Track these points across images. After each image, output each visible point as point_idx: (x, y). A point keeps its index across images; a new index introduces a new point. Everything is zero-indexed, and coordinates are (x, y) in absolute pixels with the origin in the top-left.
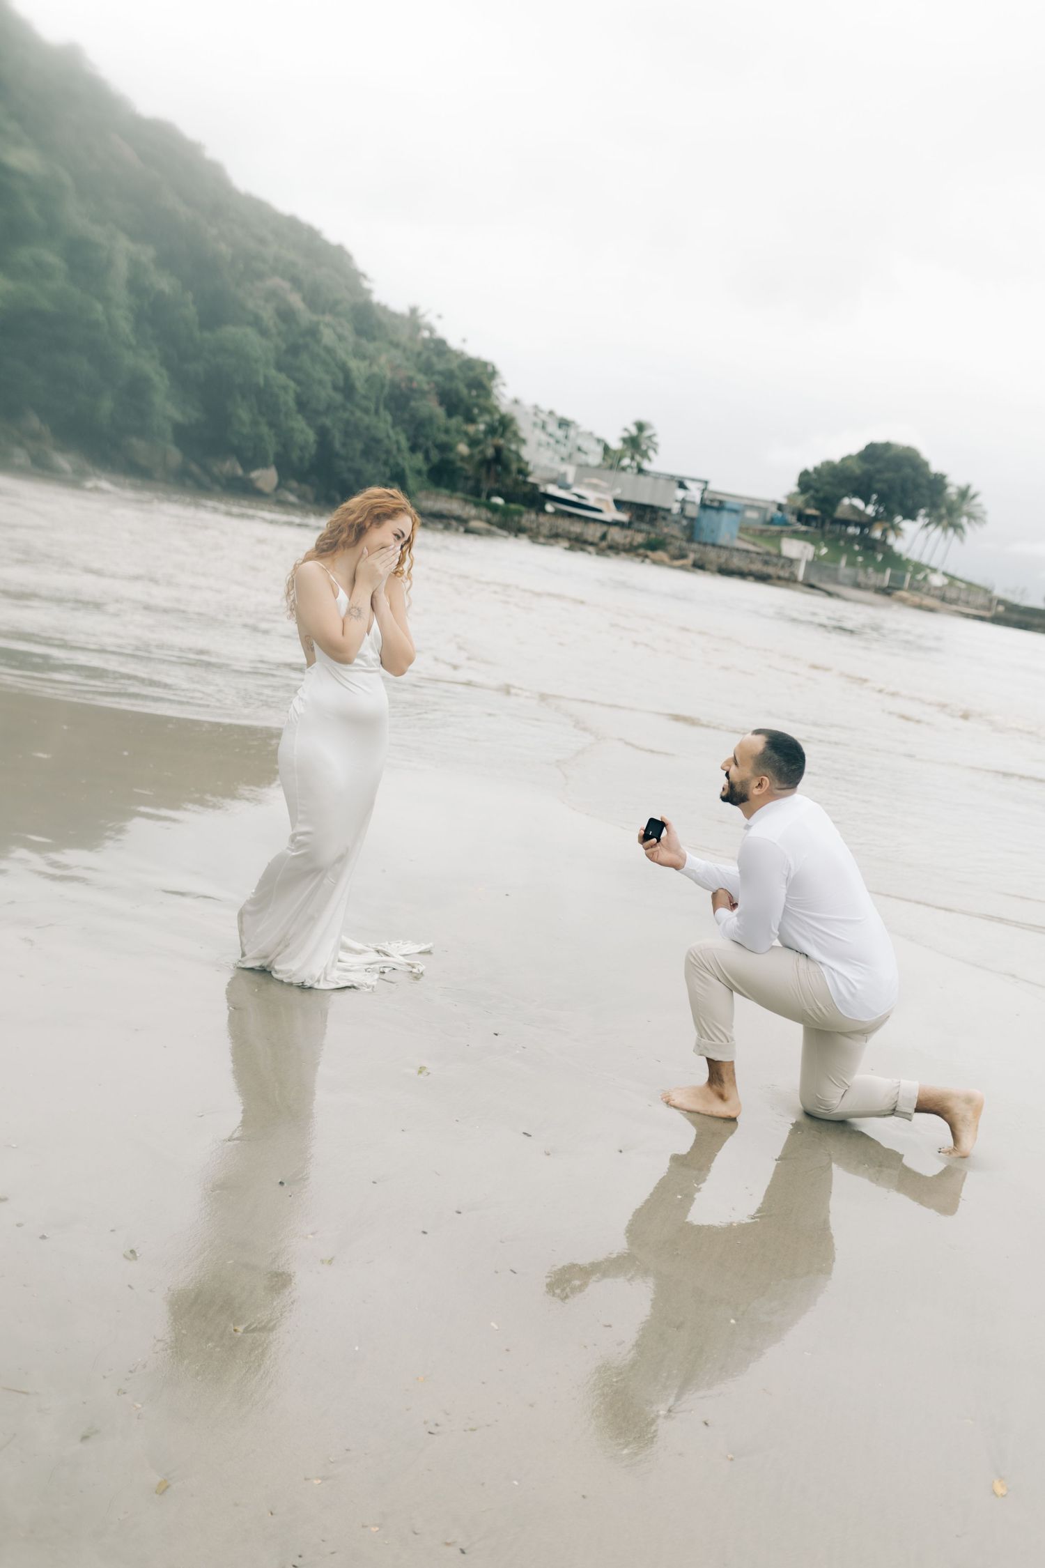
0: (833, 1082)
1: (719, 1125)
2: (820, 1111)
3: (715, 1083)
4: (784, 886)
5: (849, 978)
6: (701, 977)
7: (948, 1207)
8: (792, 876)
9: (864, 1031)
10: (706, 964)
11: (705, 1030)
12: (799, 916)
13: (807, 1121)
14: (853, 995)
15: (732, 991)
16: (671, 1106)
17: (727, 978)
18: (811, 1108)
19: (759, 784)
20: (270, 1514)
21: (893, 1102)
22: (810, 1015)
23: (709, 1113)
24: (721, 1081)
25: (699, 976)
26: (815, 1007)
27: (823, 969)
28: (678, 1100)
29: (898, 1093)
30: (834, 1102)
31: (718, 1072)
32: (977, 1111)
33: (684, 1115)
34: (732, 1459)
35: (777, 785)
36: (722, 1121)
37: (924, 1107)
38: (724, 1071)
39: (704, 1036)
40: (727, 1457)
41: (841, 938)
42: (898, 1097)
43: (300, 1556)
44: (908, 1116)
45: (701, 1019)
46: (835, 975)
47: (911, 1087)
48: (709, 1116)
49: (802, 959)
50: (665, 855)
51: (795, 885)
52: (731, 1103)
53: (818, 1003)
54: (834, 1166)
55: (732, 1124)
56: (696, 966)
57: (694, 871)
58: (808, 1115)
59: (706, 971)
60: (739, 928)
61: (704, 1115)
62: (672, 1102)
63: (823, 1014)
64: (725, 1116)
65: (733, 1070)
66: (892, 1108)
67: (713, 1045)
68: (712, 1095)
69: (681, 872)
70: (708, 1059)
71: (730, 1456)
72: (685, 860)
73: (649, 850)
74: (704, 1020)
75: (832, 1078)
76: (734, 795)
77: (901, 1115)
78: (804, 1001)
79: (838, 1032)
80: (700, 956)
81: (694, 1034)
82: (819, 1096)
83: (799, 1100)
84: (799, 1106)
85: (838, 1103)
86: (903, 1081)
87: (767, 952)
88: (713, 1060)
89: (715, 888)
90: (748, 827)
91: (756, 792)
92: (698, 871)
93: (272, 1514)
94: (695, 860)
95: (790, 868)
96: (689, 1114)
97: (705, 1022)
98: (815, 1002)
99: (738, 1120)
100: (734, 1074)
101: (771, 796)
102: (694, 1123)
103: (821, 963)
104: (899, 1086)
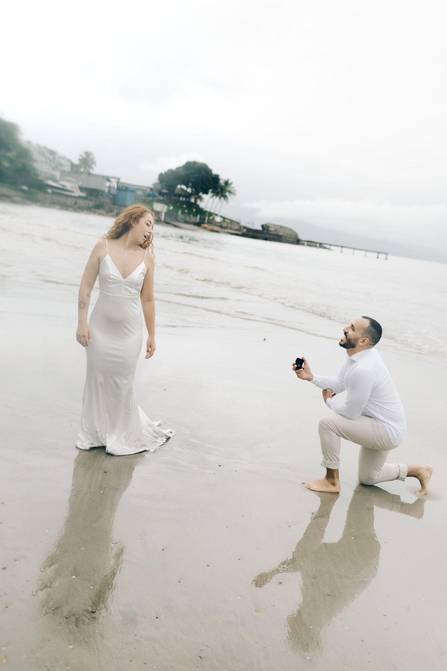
0: (376, 469)
1: (332, 496)
2: (369, 482)
3: (330, 478)
11: (328, 456)
12: (373, 401)
19: (363, 341)
21: (397, 474)
23: (329, 491)
24: (333, 477)
35: (371, 343)
36: (334, 494)
38: (334, 473)
42: (400, 472)
44: (403, 479)
48: (329, 493)
49: (374, 420)
50: (305, 375)
52: (337, 486)
55: (337, 495)
58: (362, 484)
59: (331, 431)
61: (326, 492)
64: (334, 492)
65: (338, 472)
67: (331, 463)
68: (328, 483)
70: (327, 468)
75: (376, 468)
77: (401, 479)
91: (361, 344)
99: (340, 493)
104: (400, 467)
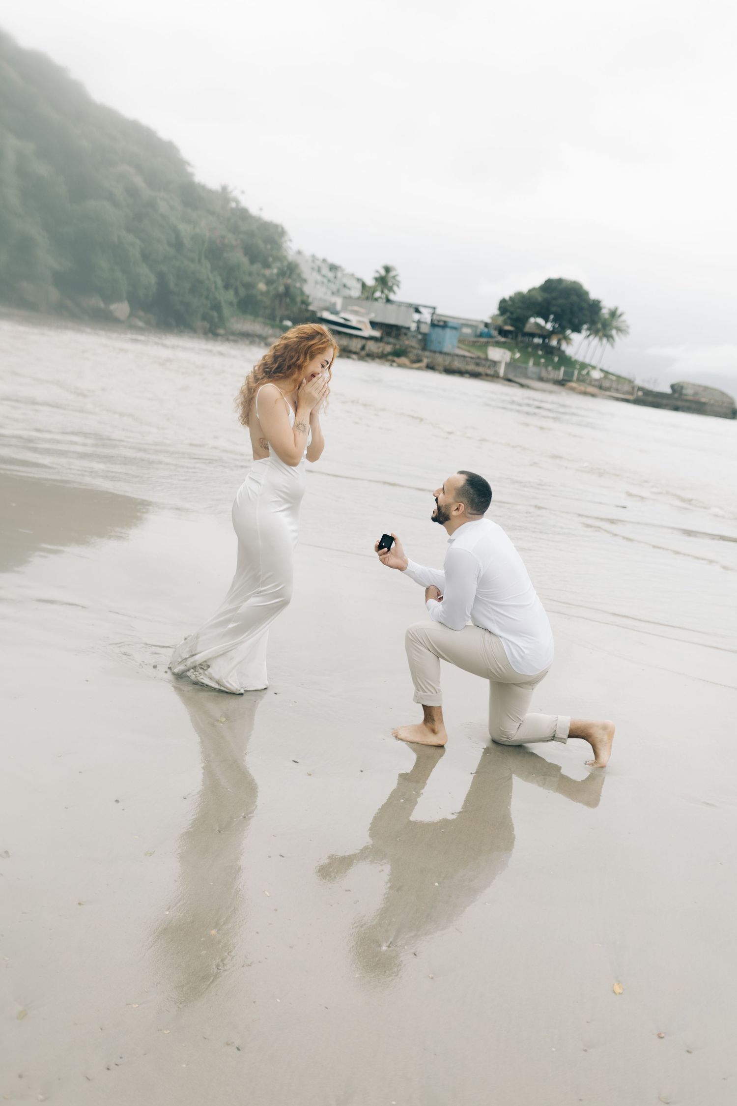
0: (511, 718)
1: (433, 750)
2: (503, 739)
3: (429, 722)
4: (476, 583)
5: (520, 646)
6: (416, 649)
7: (593, 802)
8: (481, 576)
9: (531, 683)
10: (419, 638)
12: (486, 603)
13: (494, 746)
14: (522, 657)
15: (438, 658)
16: (399, 739)
17: (434, 647)
18: (497, 738)
19: (457, 508)
20: (100, 1030)
21: (553, 731)
22: (493, 673)
23: (425, 743)
24: (433, 720)
25: (415, 648)
26: (496, 667)
27: (502, 641)
28: (403, 734)
29: (556, 725)
30: (513, 732)
31: (430, 715)
32: (611, 735)
33: (408, 745)
34: (432, 978)
35: (470, 511)
36: (435, 748)
37: (575, 734)
38: (435, 713)
39: (420, 689)
40: (429, 976)
41: (513, 617)
42: (556, 727)
43: (121, 1058)
44: (563, 741)
45: (417, 678)
46: (510, 644)
47: (565, 721)
48: (425, 745)
49: (487, 634)
50: (393, 560)
51: (484, 582)
52: (440, 735)
53: (498, 663)
54: (514, 776)
55: (440, 751)
56: (413, 641)
57: (413, 572)
58: (495, 742)
59: (420, 644)
60: (443, 612)
62: (399, 736)
63: (502, 671)
64: (437, 745)
65: (441, 713)
66: (552, 735)
67: (426, 695)
68: (427, 731)
69: (404, 573)
70: (423, 705)
71: (431, 976)
72: (407, 564)
73: (382, 557)
74: (419, 678)
76: (441, 517)
77: (559, 740)
78: (489, 663)
79: (513, 684)
80: (415, 633)
81: (413, 688)
82: (502, 729)
83: (488, 733)
84: (489, 736)
85: (515, 733)
86: (560, 717)
87: (464, 628)
88: (426, 706)
89: (428, 585)
90: (451, 541)
91: (455, 514)
92: (416, 572)
93: (101, 1029)
94: (413, 565)
95: (480, 570)
96: (411, 744)
97: (421, 681)
98: (496, 663)
100: (442, 715)
101: (466, 518)
102: (414, 750)
103: (501, 637)
104: (557, 720)
